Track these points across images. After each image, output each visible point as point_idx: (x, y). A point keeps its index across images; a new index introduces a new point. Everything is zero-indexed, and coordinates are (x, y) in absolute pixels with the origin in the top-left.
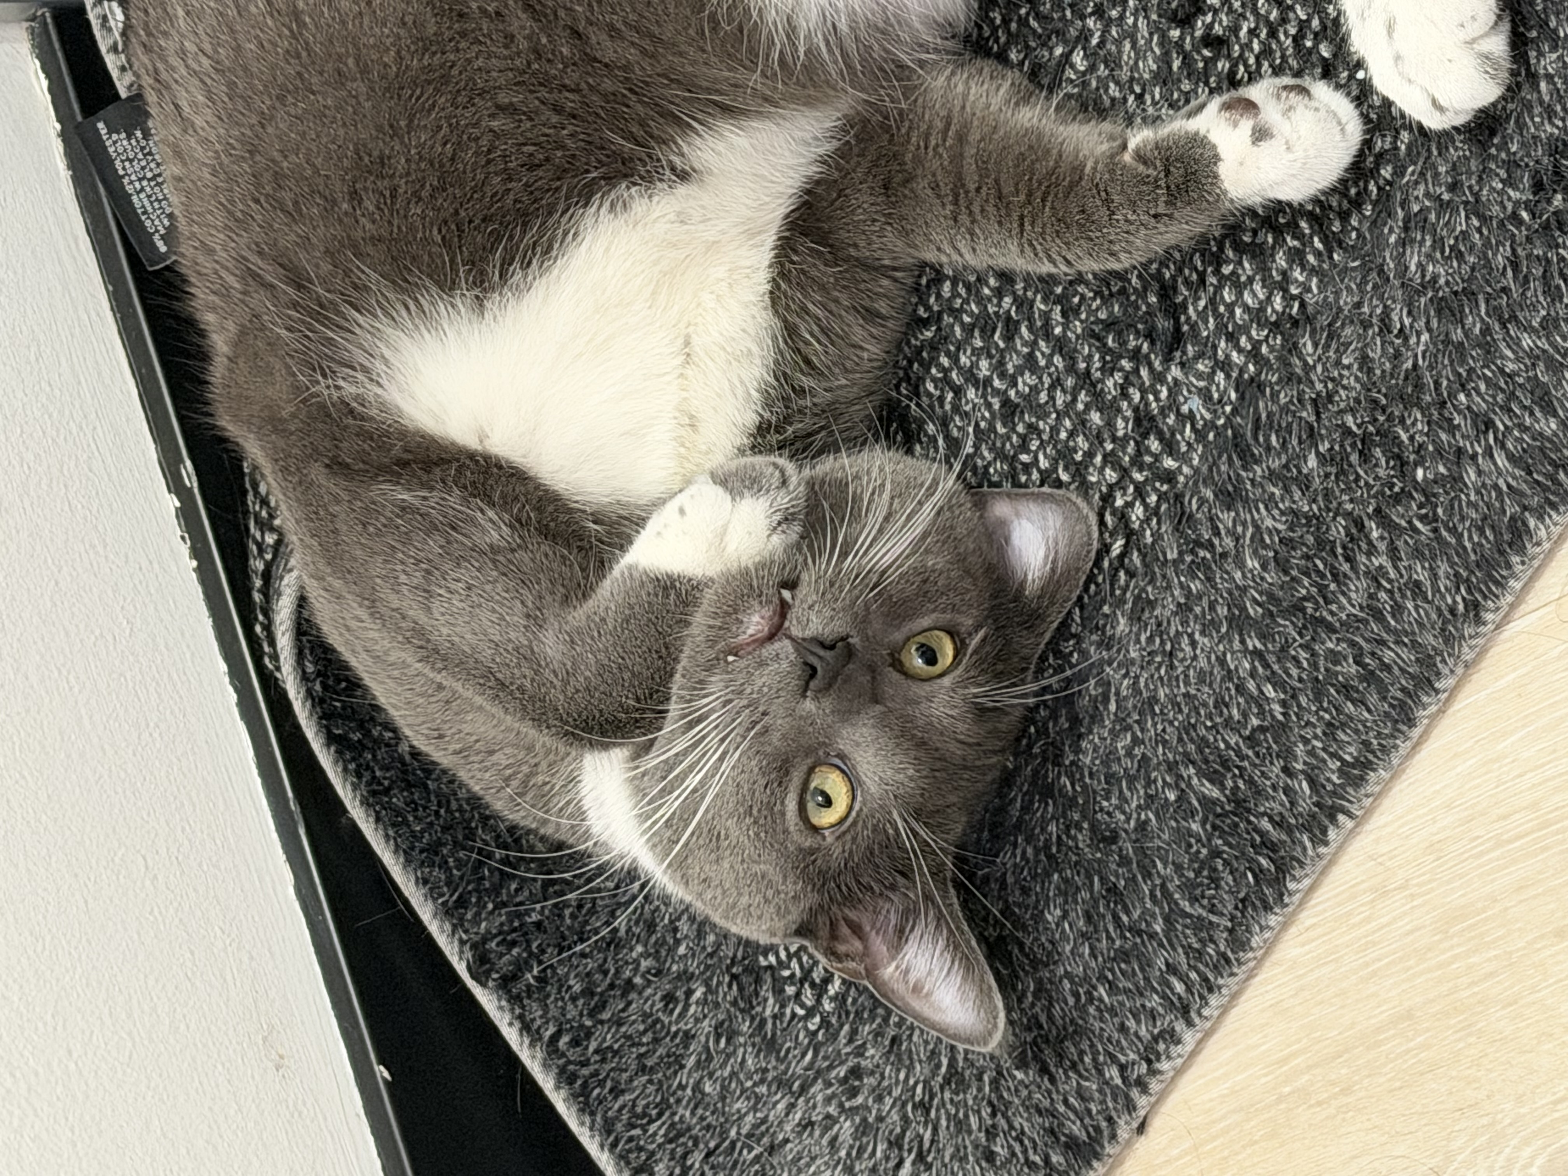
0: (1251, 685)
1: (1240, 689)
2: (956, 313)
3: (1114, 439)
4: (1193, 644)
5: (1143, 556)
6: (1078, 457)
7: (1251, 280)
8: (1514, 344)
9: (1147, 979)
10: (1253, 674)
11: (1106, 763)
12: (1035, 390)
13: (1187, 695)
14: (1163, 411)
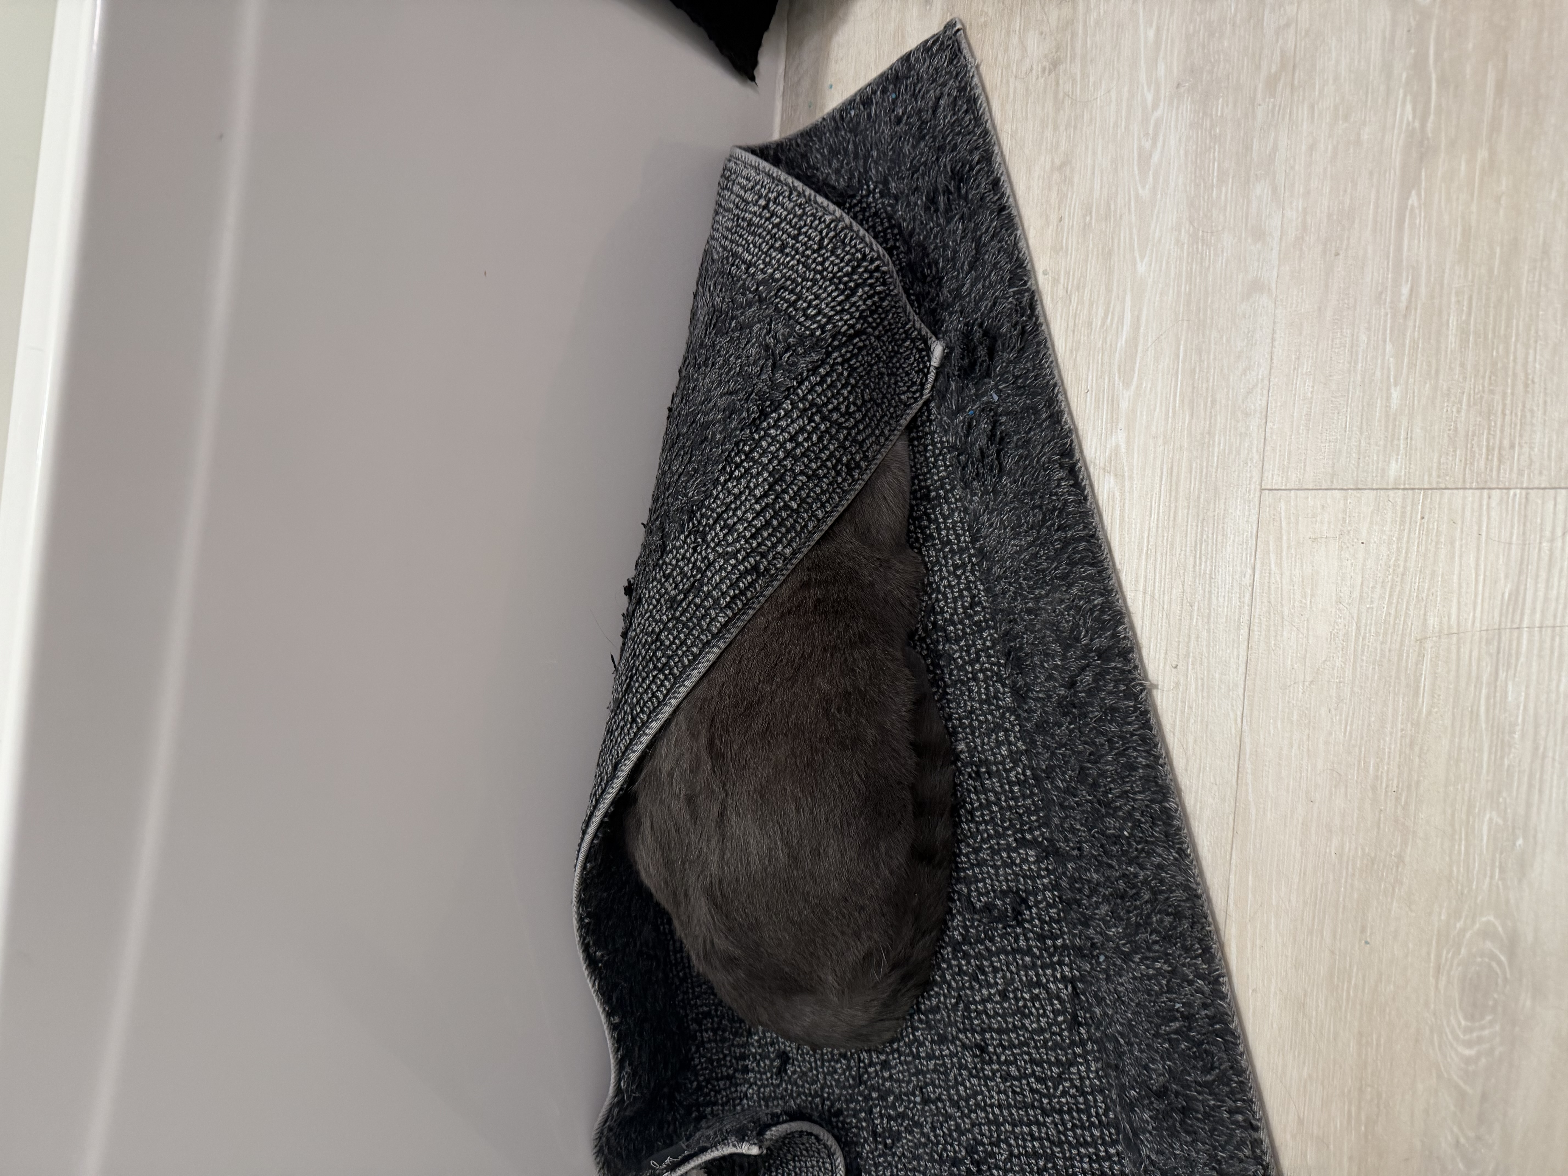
0: (1151, 972)
1: (1150, 978)
2: (963, 988)
3: (1038, 958)
4: (1122, 985)
5: (1081, 981)
6: (1035, 979)
7: (1027, 854)
8: (1107, 763)
9: (1228, 1128)
10: (1148, 967)
11: (1139, 1065)
12: (1004, 977)
13: (1138, 1005)
14: (1042, 929)
